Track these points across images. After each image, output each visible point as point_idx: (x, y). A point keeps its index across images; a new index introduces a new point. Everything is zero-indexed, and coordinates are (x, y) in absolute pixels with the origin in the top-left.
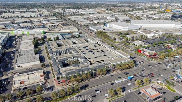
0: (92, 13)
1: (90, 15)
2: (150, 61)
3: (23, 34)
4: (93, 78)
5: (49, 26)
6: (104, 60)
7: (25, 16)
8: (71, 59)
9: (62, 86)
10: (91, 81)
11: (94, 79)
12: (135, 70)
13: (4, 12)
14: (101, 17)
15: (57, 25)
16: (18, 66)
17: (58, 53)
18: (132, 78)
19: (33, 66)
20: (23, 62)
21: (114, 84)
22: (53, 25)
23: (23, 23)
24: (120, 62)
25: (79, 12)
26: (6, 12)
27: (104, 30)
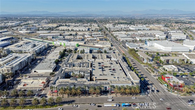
0: (142, 29)
1: (138, 32)
2: (170, 92)
3: (61, 45)
4: (85, 95)
5: (88, 40)
6: (107, 80)
7: (75, 30)
8: (77, 72)
9: (53, 96)
10: (81, 98)
11: (86, 97)
12: (139, 99)
13: (62, 26)
14: (149, 34)
15: (96, 40)
16: (35, 72)
17: (72, 65)
18: (127, 105)
19: (46, 73)
20: (39, 69)
21: (101, 107)
22: (91, 40)
23: (69, 35)
24: (122, 85)
25: (128, 28)
26: (64, 26)
27: (140, 48)
